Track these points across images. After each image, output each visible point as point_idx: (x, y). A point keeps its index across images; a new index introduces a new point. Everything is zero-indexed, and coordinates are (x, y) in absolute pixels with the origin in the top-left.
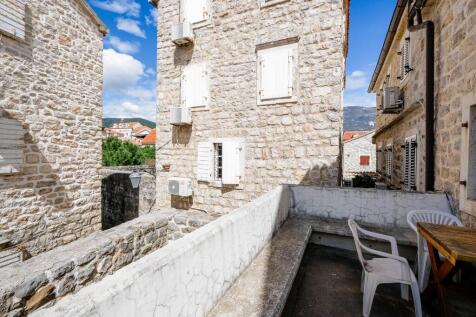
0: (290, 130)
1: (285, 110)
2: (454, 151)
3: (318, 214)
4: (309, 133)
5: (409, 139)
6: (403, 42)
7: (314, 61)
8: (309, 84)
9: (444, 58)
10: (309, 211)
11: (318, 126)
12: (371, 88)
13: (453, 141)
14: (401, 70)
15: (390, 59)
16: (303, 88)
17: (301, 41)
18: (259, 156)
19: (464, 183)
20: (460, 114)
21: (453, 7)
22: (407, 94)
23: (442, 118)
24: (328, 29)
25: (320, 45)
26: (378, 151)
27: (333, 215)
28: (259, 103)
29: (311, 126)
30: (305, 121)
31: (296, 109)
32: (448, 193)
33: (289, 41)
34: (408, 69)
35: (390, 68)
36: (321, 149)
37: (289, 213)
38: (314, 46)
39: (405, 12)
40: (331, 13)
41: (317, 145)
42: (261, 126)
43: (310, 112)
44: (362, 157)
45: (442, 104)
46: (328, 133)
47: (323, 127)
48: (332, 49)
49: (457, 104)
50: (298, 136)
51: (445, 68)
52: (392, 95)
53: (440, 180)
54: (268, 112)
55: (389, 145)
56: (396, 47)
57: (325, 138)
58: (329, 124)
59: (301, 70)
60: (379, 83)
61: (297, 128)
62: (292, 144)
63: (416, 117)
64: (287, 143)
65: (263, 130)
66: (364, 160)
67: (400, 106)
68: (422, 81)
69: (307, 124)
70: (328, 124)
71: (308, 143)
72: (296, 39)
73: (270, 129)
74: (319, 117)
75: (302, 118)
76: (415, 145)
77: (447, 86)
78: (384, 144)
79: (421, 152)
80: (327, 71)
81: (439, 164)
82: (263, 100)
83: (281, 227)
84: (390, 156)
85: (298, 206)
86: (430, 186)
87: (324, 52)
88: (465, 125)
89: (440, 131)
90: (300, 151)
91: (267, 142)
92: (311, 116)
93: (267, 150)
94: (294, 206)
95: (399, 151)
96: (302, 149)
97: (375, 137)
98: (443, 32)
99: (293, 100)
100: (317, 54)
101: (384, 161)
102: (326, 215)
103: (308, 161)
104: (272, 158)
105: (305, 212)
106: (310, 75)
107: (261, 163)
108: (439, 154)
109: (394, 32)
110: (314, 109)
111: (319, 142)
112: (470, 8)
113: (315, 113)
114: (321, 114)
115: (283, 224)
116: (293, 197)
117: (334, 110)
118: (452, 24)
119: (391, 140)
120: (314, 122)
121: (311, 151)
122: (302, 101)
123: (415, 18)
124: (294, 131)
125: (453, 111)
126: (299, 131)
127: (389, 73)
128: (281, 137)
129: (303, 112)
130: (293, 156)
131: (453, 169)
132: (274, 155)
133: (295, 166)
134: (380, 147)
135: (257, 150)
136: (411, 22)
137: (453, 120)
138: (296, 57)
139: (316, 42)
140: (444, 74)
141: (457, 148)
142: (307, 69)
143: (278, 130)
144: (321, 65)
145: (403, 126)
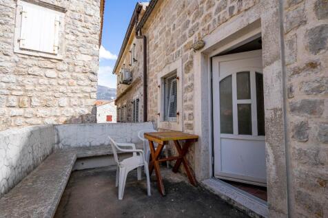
0: (54, 82)
1: (49, 64)
2: (155, 100)
3: (81, 145)
4: (72, 87)
5: (135, 98)
6: (132, 46)
7: (79, 34)
8: (74, 49)
9: (151, 56)
10: (73, 145)
11: (81, 83)
12: (115, 72)
13: (154, 95)
14: (131, 61)
15: (126, 54)
16: (68, 51)
17: (68, 13)
18: (15, 104)
19: (159, 114)
20: (157, 82)
21: (154, 32)
22: (134, 74)
23: (150, 85)
24: (90, 16)
25: (84, 24)
26: (118, 109)
27: (93, 144)
28: (17, 50)
29: (75, 82)
30: (69, 77)
31: (61, 66)
32: (153, 121)
33: (56, 8)
34: (135, 60)
35: (125, 60)
36: (83, 100)
37: (52, 149)
38: (79, 24)
39: (134, 27)
40: (92, 6)
41: (79, 97)
42: (19, 74)
43: (74, 71)
44: (108, 116)
45: (150, 78)
46: (89, 89)
47: (85, 84)
48: (92, 30)
49: (156, 77)
50: (62, 89)
51: (151, 60)
52: (127, 73)
53: (149, 116)
54: (29, 62)
55: (125, 104)
56: (128, 48)
57: (87, 92)
58: (90, 82)
59: (67, 36)
60: (119, 69)
61: (61, 82)
62: (56, 95)
63: (138, 86)
64: (51, 93)
65: (20, 78)
66: (109, 118)
67: (131, 80)
68: (141, 67)
69: (71, 80)
70: (88, 82)
71: (72, 95)
72: (63, 10)
73: (30, 78)
74: (82, 76)
75: (67, 74)
76: (138, 100)
77: (152, 69)
78: (122, 104)
79: (141, 104)
80: (89, 44)
81: (149, 108)
82: (22, 49)
83: (44, 160)
84: (125, 110)
85: (63, 142)
86: (146, 120)
87: (86, 30)
88: (159, 87)
89: (149, 91)
90: (64, 101)
91: (26, 91)
92: (75, 74)
93: (26, 99)
94: (58, 142)
95: (130, 106)
96: (66, 99)
97: (116, 101)
98: (150, 42)
99: (59, 57)
100: (80, 29)
101: (122, 114)
102: (88, 144)
103: (72, 110)
104: (33, 107)
105: (69, 146)
106: (75, 43)
107: (16, 111)
108: (149, 103)
109: (128, 39)
110: (77, 69)
111: (81, 95)
112: (160, 34)
113: (78, 72)
114: (83, 74)
115: (46, 157)
116: (58, 134)
117: (93, 73)
118: (153, 40)
119: (126, 101)
120: (77, 79)
121: (74, 102)
122: (66, 60)
123: (139, 32)
124: (59, 84)
125: (155, 80)
126: (63, 85)
127: (124, 63)
128: (44, 87)
129: (68, 70)
130: (56, 105)
131: (154, 109)
132: (34, 103)
133: (58, 114)
134: (119, 106)
135: (11, 98)
136: (137, 34)
137: (154, 85)
138: (63, 24)
139: (80, 20)
140: (150, 63)
141: (156, 98)
142: (73, 38)
143: (41, 81)
144: (84, 39)
145: (132, 91)
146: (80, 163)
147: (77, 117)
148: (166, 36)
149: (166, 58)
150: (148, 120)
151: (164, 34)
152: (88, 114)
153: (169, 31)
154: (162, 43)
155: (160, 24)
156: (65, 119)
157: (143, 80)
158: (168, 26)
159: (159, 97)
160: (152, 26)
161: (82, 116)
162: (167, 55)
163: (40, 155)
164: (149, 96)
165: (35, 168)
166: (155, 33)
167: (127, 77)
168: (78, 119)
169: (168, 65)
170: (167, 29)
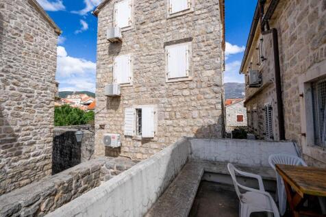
0: (188, 99)
1: (185, 86)
2: (296, 113)
3: (208, 158)
4: (201, 101)
5: (266, 104)
6: (259, 42)
7: (202, 53)
8: (200, 68)
9: (285, 52)
10: (202, 157)
11: (207, 96)
12: (242, 71)
13: (294, 106)
14: (259, 60)
15: (252, 51)
16: (196, 71)
17: (194, 40)
18: (168, 117)
19: (304, 135)
20: (298, 88)
21: (288, 20)
22: (264, 75)
23: (287, 91)
24: (211, 33)
25: (206, 43)
26: (248, 112)
27: (218, 159)
28: (167, 81)
29: (202, 97)
30: (198, 93)
31: (192, 85)
32: (294, 141)
33: (186, 40)
34: (263, 59)
35: (252, 58)
36: (210, 112)
37: (188, 158)
38: (202, 44)
39: (259, 23)
40: (212, 23)
41: (207, 109)
42: (169, 96)
43: (201, 87)
44: (238, 116)
45: (286, 81)
46: (214, 101)
47: (211, 97)
48: (214, 46)
49: (296, 81)
50: (193, 103)
51: (286, 58)
52: (254, 76)
53: (288, 132)
54: (173, 87)
55: (255, 108)
56: (255, 44)
57: (212, 104)
58: (214, 95)
59: (194, 59)
60: (246, 68)
61: (193, 98)
62: (190, 109)
63: (270, 90)
64: (186, 108)
65: (170, 99)
66: (240, 118)
67: (260, 83)
68: (272, 66)
69: (200, 95)
71: (201, 108)
72: (190, 39)
73: (174, 99)
74: (207, 90)
75: (196, 91)
76: (271, 108)
77: (288, 70)
78: (252, 107)
79: (275, 114)
80: (211, 60)
81: (287, 122)
82: (169, 79)
83: (182, 169)
85: (194, 153)
86: (282, 137)
87: (209, 48)
88: (302, 95)
89: (286, 100)
90: (195, 114)
91: (173, 107)
92: (202, 90)
93: (173, 113)
94: (191, 154)
95: (261, 112)
96: (197, 112)
97: (245, 103)
98: (283, 35)
99: (189, 79)
100: (204, 49)
101: (252, 119)
102: (213, 159)
103: (201, 120)
104: (177, 119)
105: (199, 157)
106: (200, 63)
107: (169, 122)
108: (286, 115)
109: (253, 35)
110: (204, 85)
111: (208, 108)
112: (299, 20)
113: (205, 87)
114: (208, 88)
115: (183, 167)
116: (190, 147)
117: (217, 85)
118: (288, 30)
119: (256, 105)
120: (204, 94)
121: (203, 113)
122: (195, 79)
123: (265, 26)
124: (191, 100)
125: (294, 86)
126: (194, 100)
127: (251, 61)
128: (182, 104)
129: (197, 87)
130: (191, 117)
131: (296, 125)
132: (178, 117)
133: (193, 124)
134: (249, 109)
135: (166, 113)
136: (263, 29)
137: (293, 92)
138: (191, 51)
139: (203, 41)
140: (286, 62)
141: (298, 110)
142: (198, 59)
143: (180, 99)
144: (207, 56)
145: (262, 96)
146: (207, 175)
147: (206, 127)
148: (311, 21)
149: (311, 54)
150: (286, 137)
151: (306, 19)
152: (215, 124)
153: (316, 12)
154: (304, 33)
155: (298, 6)
156: (197, 128)
157: (275, 84)
158: (312, 6)
159: (303, 109)
160: (285, 13)
161: (209, 126)
162: (313, 49)
163: (179, 166)
164: (286, 106)
165: (176, 176)
166: (290, 20)
167: (255, 79)
168: (206, 129)
169: (316, 65)
170: (311, 10)
